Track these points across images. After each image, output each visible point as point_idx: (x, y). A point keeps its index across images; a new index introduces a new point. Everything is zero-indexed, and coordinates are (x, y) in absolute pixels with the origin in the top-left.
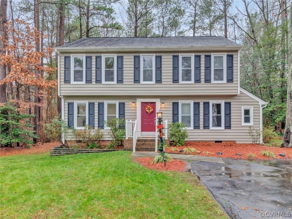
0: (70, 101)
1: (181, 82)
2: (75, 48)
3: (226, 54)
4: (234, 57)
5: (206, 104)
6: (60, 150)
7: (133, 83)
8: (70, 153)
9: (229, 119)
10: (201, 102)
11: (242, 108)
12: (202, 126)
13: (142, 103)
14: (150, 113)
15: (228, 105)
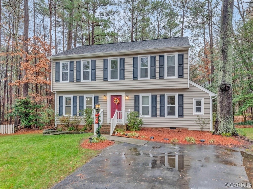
0: (61, 95)
1: (139, 78)
2: (61, 56)
3: (177, 53)
4: (184, 56)
5: (162, 97)
6: (49, 131)
7: (103, 81)
8: (55, 134)
9: (182, 109)
10: (158, 94)
11: (194, 99)
12: (158, 114)
13: (111, 96)
14: (117, 104)
15: (181, 97)
